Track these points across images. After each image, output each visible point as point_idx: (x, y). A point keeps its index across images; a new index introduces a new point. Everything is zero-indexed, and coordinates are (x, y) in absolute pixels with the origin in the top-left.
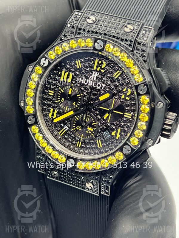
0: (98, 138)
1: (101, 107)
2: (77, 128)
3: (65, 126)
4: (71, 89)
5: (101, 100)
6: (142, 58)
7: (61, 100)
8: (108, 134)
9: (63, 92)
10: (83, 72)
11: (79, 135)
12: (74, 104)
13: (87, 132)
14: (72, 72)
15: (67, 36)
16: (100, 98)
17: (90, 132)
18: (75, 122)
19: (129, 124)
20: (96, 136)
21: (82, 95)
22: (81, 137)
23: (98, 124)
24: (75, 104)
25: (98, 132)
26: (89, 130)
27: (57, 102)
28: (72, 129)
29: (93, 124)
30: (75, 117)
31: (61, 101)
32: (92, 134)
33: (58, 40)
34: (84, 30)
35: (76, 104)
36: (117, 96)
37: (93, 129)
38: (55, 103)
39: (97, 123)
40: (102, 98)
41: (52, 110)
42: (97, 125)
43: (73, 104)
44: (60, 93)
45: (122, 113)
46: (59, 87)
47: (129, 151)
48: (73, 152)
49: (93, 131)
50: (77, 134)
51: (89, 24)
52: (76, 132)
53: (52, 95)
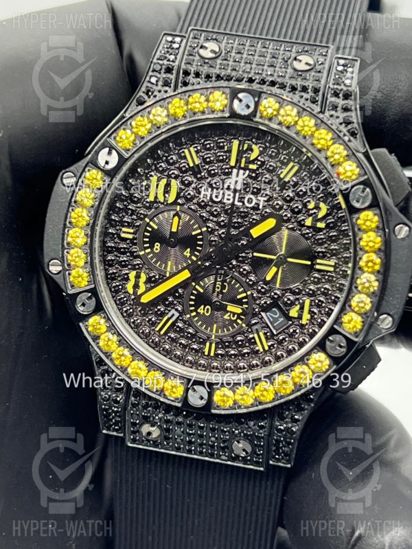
0: (255, 328)
1: (255, 254)
2: (201, 310)
3: (170, 311)
4: (176, 219)
5: (255, 237)
6: (346, 126)
7: (152, 247)
8: (279, 317)
9: (156, 227)
10: (203, 174)
11: (206, 328)
12: (187, 253)
13: (226, 317)
14: (176, 177)
15: (156, 93)
16: (251, 231)
17: (233, 316)
18: (193, 297)
19: (327, 286)
20: (250, 325)
21: (204, 229)
22: (211, 331)
23: (252, 294)
24: (190, 253)
25: (255, 315)
26: (231, 312)
27: (142, 253)
28: (188, 316)
29: (239, 297)
30: (194, 284)
31: (152, 252)
32: (239, 321)
33: (132, 104)
34: (197, 75)
35: (192, 253)
36: (293, 223)
37: (242, 309)
38: (138, 256)
39: (249, 293)
40: (256, 232)
41: (132, 275)
42: (250, 298)
43: (185, 253)
44: (148, 231)
45: (308, 263)
46: (146, 216)
47: (341, 347)
48: (196, 371)
49: (241, 314)
50: (201, 325)
51: (207, 61)
52: (197, 321)
53: (131, 236)
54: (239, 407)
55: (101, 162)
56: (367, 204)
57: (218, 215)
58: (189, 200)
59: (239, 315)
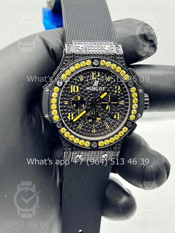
0: (105, 123)
1: (102, 103)
2: (89, 121)
3: (81, 122)
4: (79, 96)
6: (122, 64)
7: (73, 105)
8: (110, 119)
9: (73, 100)
12: (83, 105)
13: (96, 121)
14: (77, 85)
15: (68, 62)
16: (100, 97)
18: (87, 118)
20: (103, 122)
21: (87, 98)
22: (93, 126)
23: (103, 114)
25: (104, 119)
26: (98, 120)
27: (70, 108)
28: (86, 123)
29: (99, 115)
30: (87, 114)
31: (73, 107)
32: (100, 122)
34: (79, 55)
35: (85, 105)
36: (111, 92)
37: (101, 118)
38: (70, 109)
39: (102, 114)
40: (102, 97)
41: (69, 114)
44: (71, 101)
45: (117, 103)
46: (70, 97)
47: (130, 124)
48: (90, 138)
49: (101, 120)
50: (90, 125)
51: (81, 51)
52: (89, 124)
53: (67, 104)
54: (106, 146)
55: (58, 84)
56: (133, 85)
57: (90, 93)
58: (81, 91)
59: (100, 120)
